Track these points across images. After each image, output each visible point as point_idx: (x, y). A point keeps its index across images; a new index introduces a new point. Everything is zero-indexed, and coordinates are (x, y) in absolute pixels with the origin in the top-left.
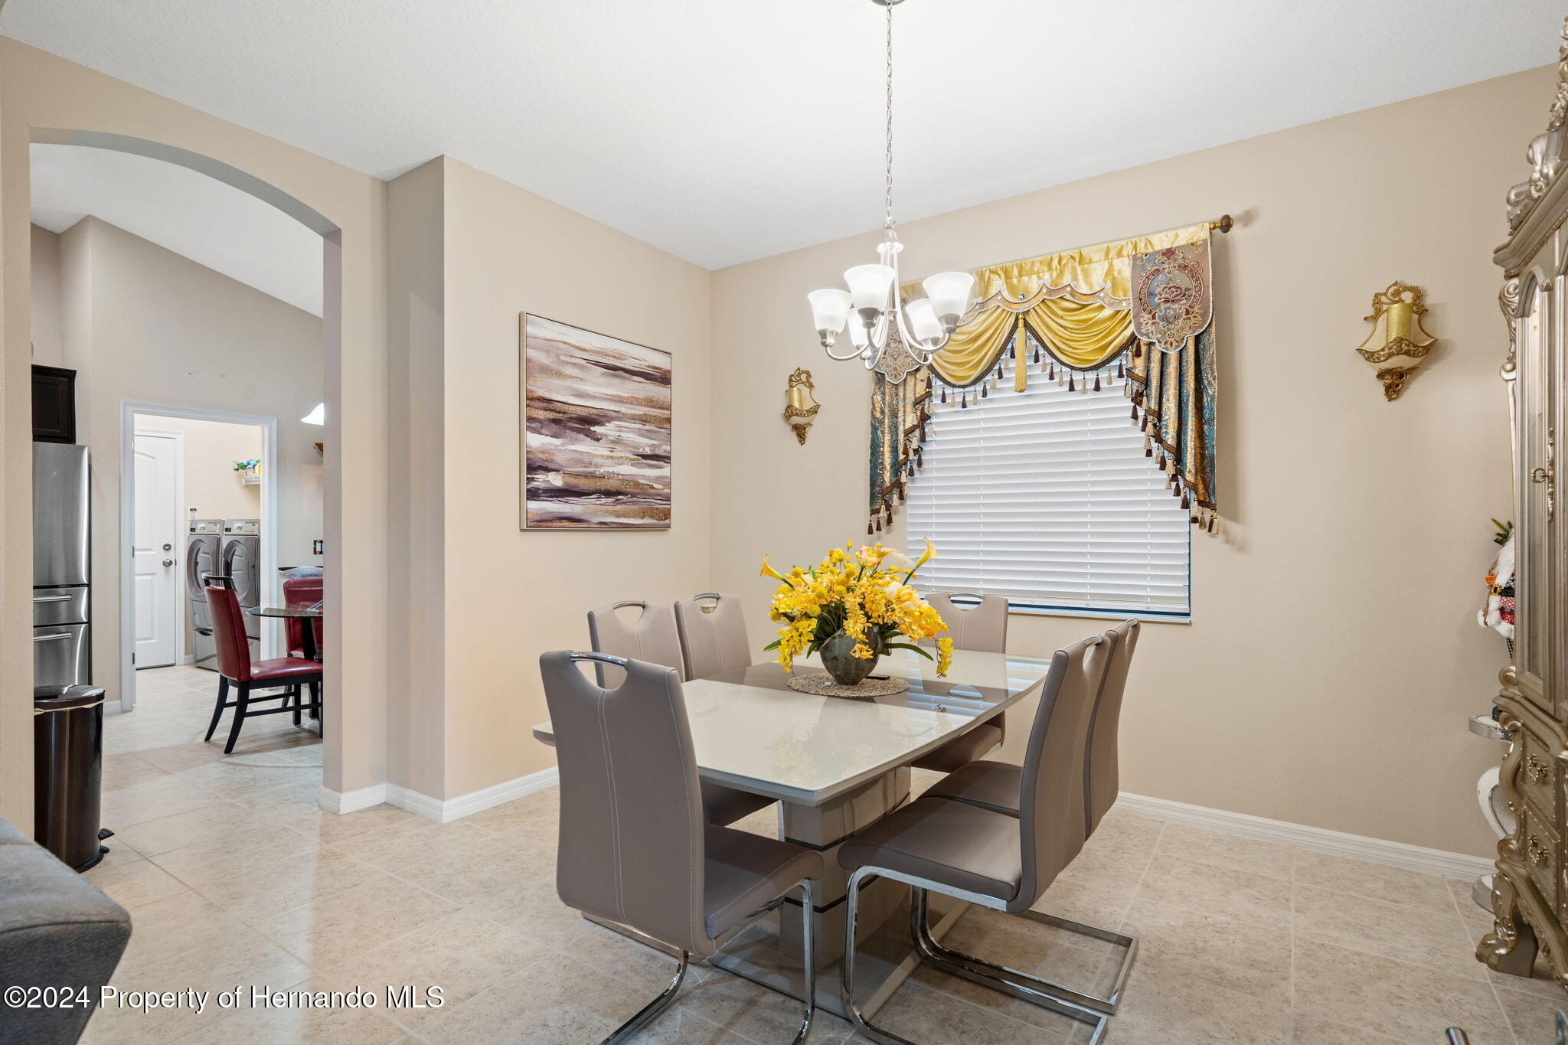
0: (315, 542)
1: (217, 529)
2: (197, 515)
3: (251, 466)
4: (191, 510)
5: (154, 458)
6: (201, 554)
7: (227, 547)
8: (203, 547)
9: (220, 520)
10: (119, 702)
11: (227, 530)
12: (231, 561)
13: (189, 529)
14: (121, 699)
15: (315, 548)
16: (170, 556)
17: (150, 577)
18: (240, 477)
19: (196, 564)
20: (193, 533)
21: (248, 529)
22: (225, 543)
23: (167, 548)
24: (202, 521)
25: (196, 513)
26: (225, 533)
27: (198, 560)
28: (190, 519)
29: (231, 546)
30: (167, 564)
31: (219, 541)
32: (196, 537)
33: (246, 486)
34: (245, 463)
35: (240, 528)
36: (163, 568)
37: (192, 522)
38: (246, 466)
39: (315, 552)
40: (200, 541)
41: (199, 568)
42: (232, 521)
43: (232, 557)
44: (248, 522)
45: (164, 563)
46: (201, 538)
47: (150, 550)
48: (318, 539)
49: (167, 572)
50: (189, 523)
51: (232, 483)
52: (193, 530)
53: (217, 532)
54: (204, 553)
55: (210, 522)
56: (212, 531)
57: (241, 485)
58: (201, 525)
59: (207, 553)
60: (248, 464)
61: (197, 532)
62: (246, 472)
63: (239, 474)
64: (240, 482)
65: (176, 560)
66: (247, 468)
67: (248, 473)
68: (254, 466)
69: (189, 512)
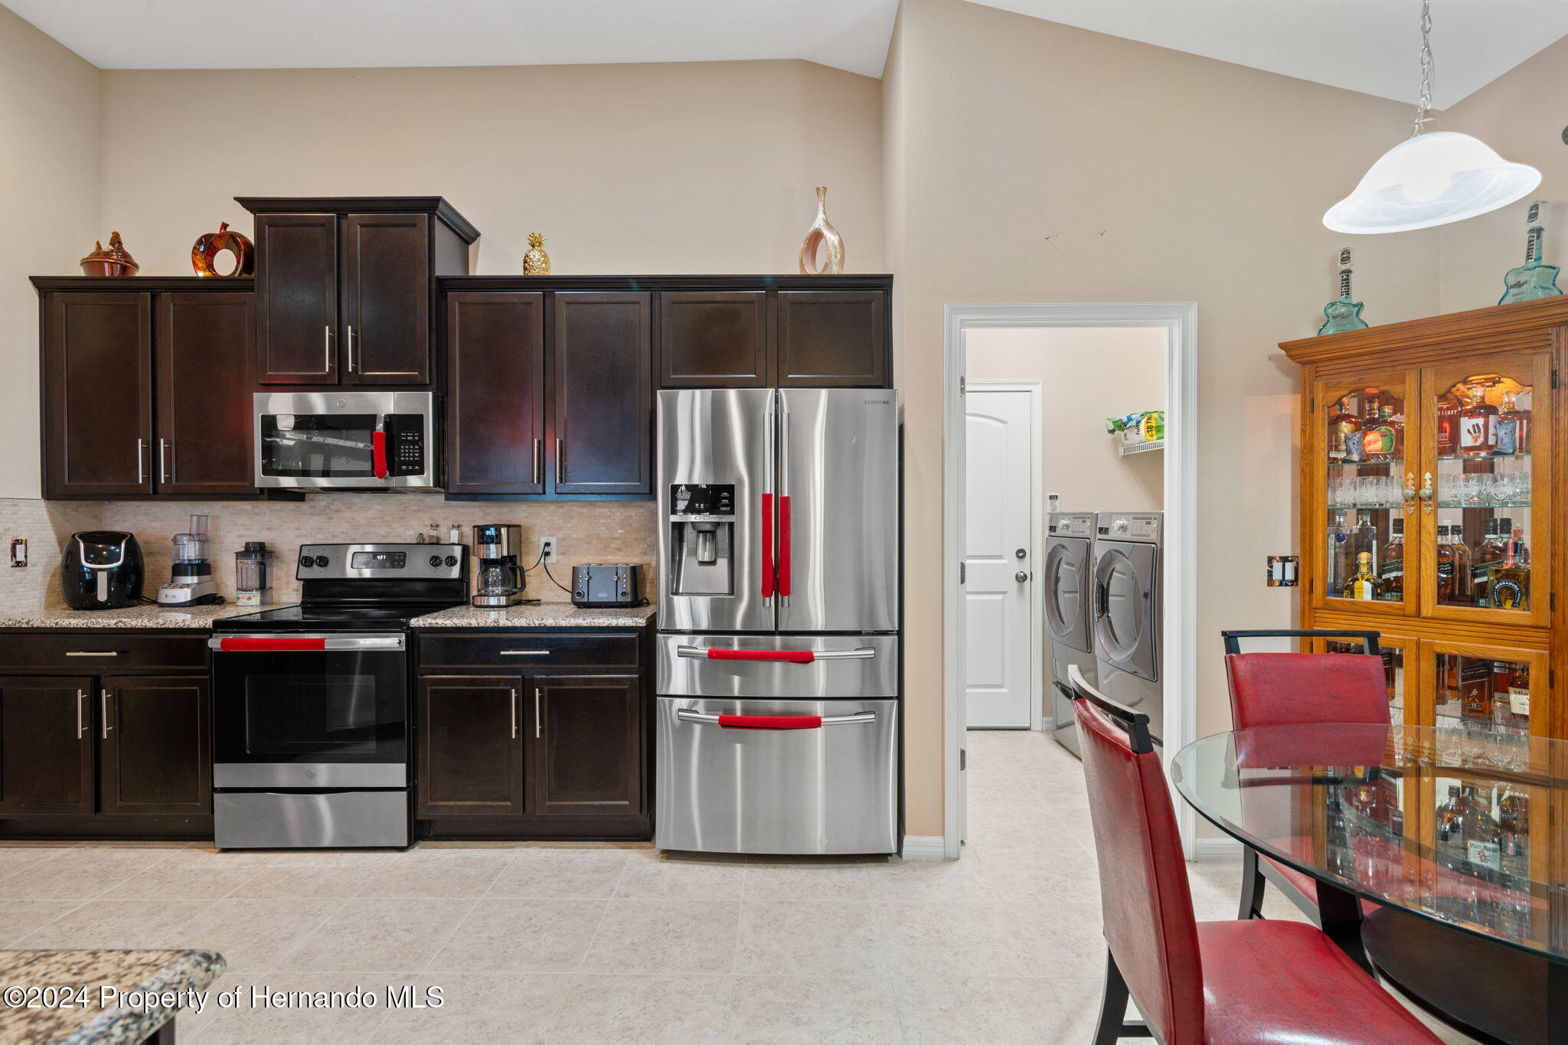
0: (1270, 560)
1: (1086, 529)
2: (1060, 506)
3: (1134, 423)
4: (1051, 497)
5: (1005, 423)
6: (1063, 566)
7: (1102, 560)
8: (1065, 556)
9: (1092, 514)
10: (940, 839)
11: (1102, 530)
12: (1108, 584)
13: (1048, 527)
14: (943, 834)
15: (1270, 574)
16: (1024, 567)
17: (1000, 597)
18: (1116, 443)
19: (1057, 580)
20: (1053, 534)
21: (1138, 531)
22: (1099, 551)
23: (1021, 554)
24: (1065, 515)
25: (1057, 503)
26: (1099, 536)
27: (1061, 573)
28: (1049, 511)
29: (1108, 560)
30: (1021, 579)
31: (1089, 547)
32: (1056, 542)
33: (1126, 458)
34: (1125, 420)
35: (1123, 528)
36: (1015, 584)
37: (1053, 516)
38: (1125, 424)
39: (1270, 582)
40: (1063, 547)
41: (1062, 586)
42: (1111, 516)
43: (1110, 578)
44: (1137, 517)
45: (1017, 577)
46: (1064, 542)
47: (999, 557)
48: (1278, 554)
49: (1021, 591)
50: (1048, 517)
51: (1103, 453)
52: (1052, 529)
53: (1087, 533)
54: (1067, 563)
55: (1077, 517)
56: (1080, 532)
57: (1120, 457)
58: (1064, 522)
59: (1073, 565)
60: (1130, 419)
61: (1059, 532)
62: (1125, 435)
63: (1114, 440)
64: (1116, 451)
65: (1031, 573)
66: (1128, 426)
67: (1127, 436)
68: (1138, 422)
69: (1049, 501)
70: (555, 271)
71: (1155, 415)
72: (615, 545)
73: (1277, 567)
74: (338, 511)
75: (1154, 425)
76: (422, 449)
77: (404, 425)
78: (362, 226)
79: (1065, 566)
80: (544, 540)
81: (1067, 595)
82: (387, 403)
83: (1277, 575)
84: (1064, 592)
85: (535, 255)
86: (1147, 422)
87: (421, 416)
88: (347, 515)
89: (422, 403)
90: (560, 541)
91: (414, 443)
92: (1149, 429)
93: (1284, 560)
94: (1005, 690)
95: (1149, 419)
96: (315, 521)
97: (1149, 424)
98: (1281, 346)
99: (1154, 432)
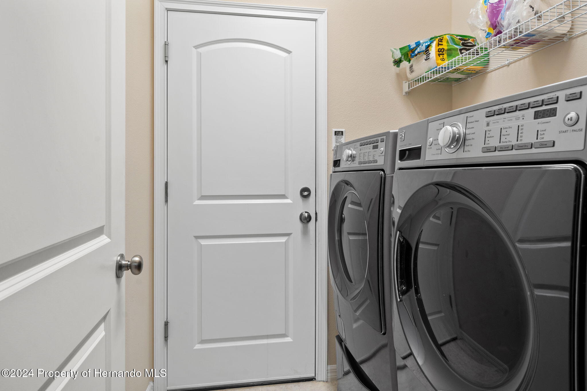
3: (423, 49)
4: (336, 133)
6: (349, 206)
8: (350, 193)
9: (387, 134)
11: (404, 155)
13: (332, 164)
16: (309, 207)
17: (283, 240)
18: (401, 77)
19: (342, 220)
20: (337, 169)
23: (306, 193)
24: (350, 143)
26: (399, 164)
27: (345, 213)
28: (334, 148)
30: (306, 219)
32: (340, 177)
33: (411, 93)
34: (413, 45)
36: (299, 225)
37: (338, 149)
38: (413, 50)
40: (347, 183)
41: (346, 227)
45: (301, 218)
46: (348, 176)
47: (283, 197)
49: (305, 232)
50: (332, 153)
52: (337, 163)
53: (380, 162)
54: (353, 203)
55: (364, 142)
56: (370, 162)
57: (404, 94)
58: (349, 152)
59: (359, 205)
60: (418, 44)
61: (343, 165)
62: (411, 67)
63: (398, 75)
64: (401, 88)
65: (316, 214)
66: (416, 52)
67: (414, 67)
68: (428, 46)
69: (334, 137)
71: (447, 37)
75: (446, 48)
79: (350, 206)
81: (352, 238)
84: (349, 234)
86: (439, 45)
92: (440, 52)
94: (288, 339)
95: (441, 40)
97: (441, 47)
99: (445, 56)
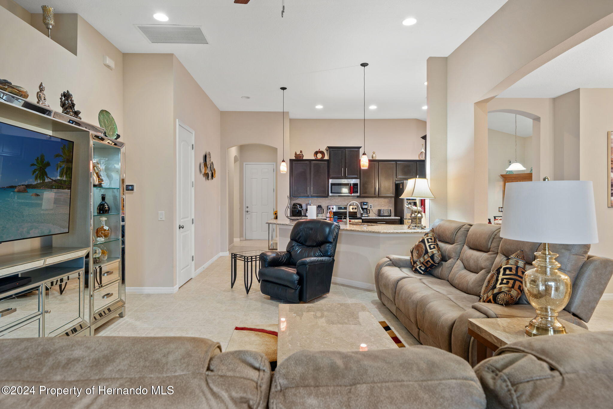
0: (499, 208)
15: (499, 210)
39: (499, 211)
70: (377, 158)
72: (383, 206)
73: (500, 209)
74: (333, 199)
76: (358, 189)
77: (355, 185)
78: (348, 151)
80: (370, 205)
82: (353, 181)
83: (500, 210)
85: (374, 155)
87: (358, 184)
88: (334, 200)
89: (357, 181)
90: (373, 205)
91: (356, 188)
93: (501, 208)
96: (328, 201)
98: (501, 175)
